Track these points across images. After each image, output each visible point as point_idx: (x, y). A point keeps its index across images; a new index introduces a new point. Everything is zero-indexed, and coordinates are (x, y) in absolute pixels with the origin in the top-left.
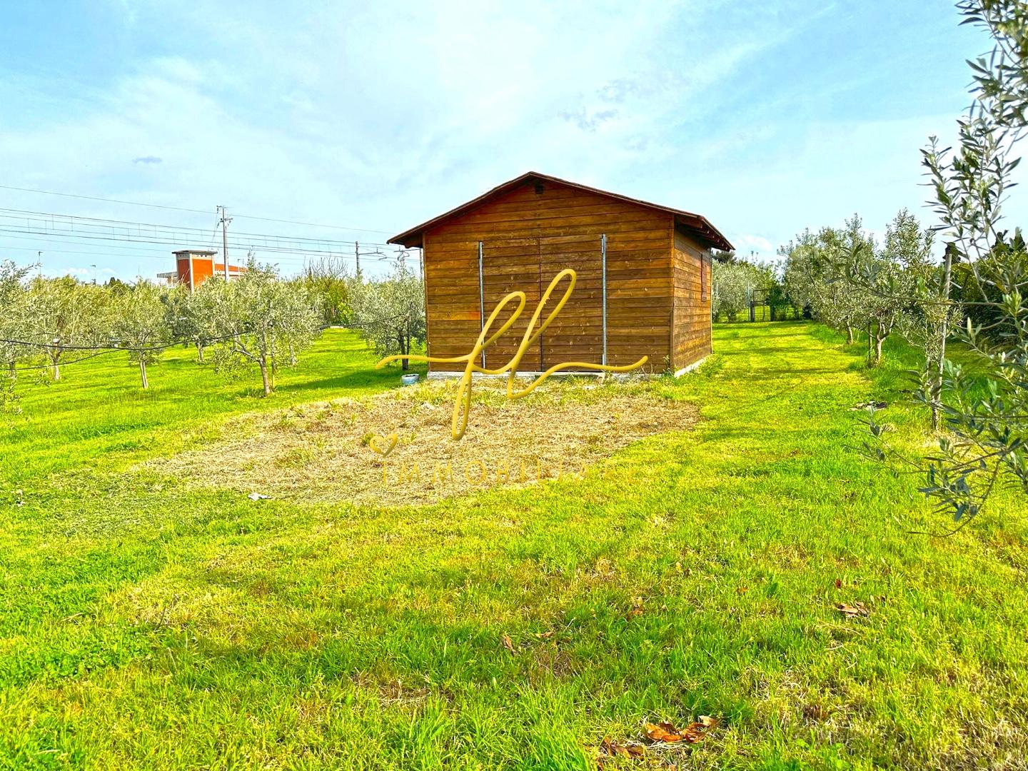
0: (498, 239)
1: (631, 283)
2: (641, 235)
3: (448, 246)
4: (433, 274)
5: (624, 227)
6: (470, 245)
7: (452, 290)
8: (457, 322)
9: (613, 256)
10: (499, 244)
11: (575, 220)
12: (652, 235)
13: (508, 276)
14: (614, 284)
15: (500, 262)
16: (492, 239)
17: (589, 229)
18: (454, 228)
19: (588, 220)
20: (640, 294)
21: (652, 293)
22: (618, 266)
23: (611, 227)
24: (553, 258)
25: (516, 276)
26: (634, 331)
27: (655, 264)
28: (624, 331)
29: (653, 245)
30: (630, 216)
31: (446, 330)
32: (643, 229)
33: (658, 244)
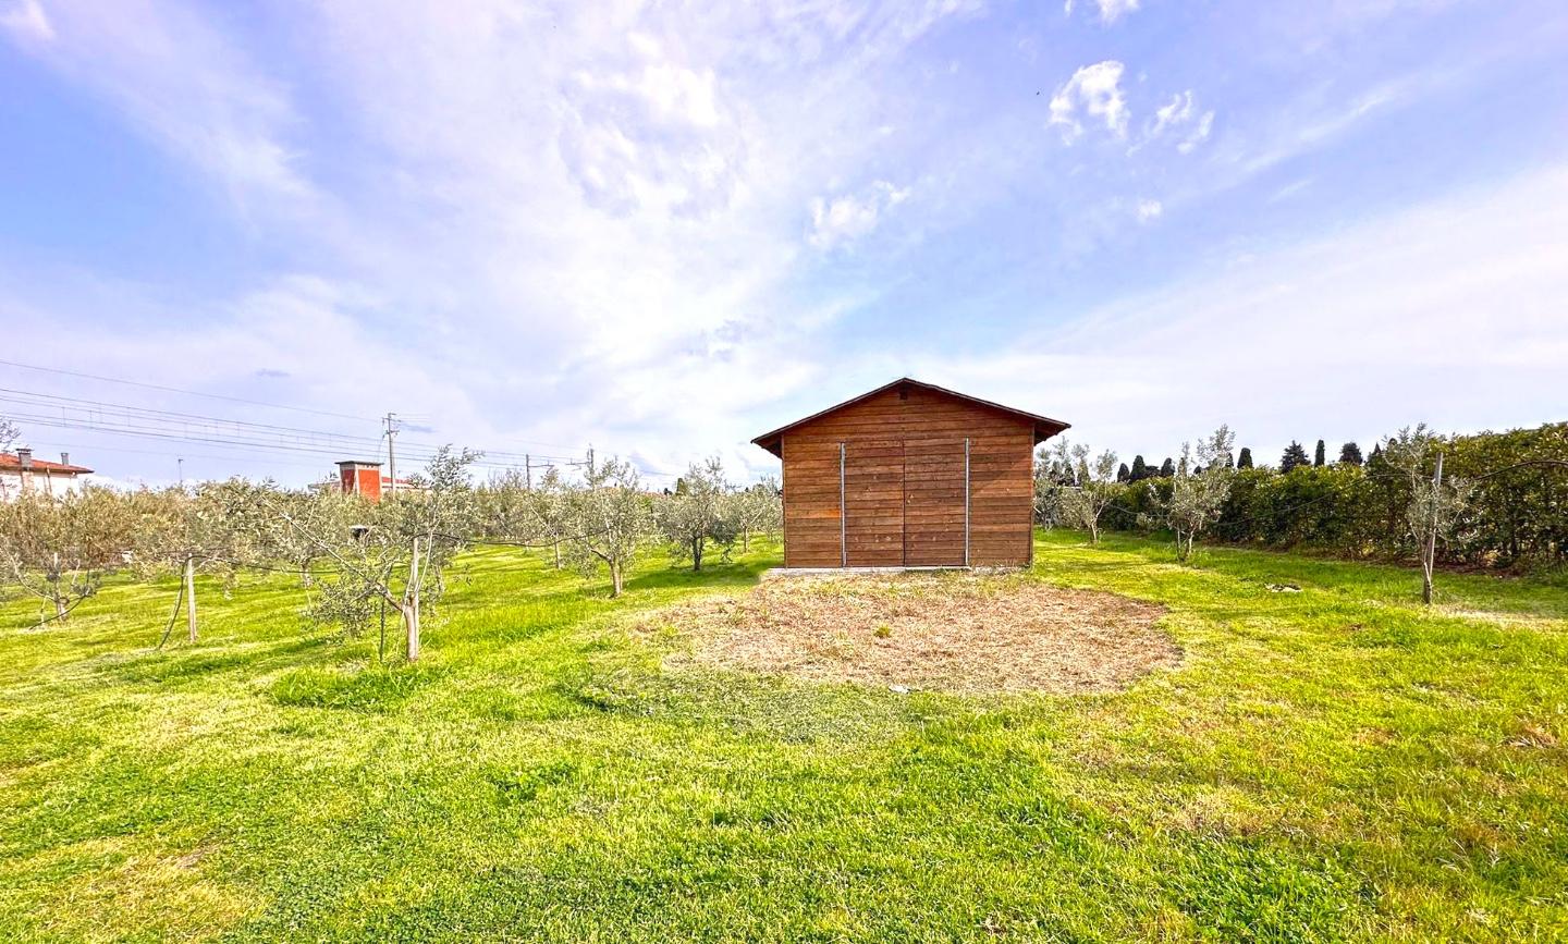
0: (861, 440)
1: (994, 484)
2: (1004, 440)
3: (808, 447)
4: (791, 473)
5: (987, 433)
6: (832, 446)
7: (812, 489)
8: (816, 520)
9: (975, 459)
10: (862, 445)
11: (940, 425)
12: (1014, 440)
13: (871, 475)
14: (977, 484)
15: (862, 462)
16: (854, 441)
17: (953, 433)
18: (816, 430)
19: (953, 425)
20: (1003, 494)
21: (1015, 493)
22: (981, 468)
23: (975, 432)
24: (917, 459)
25: (879, 476)
26: (995, 528)
27: (1015, 467)
28: (986, 528)
29: (1013, 449)
30: (993, 423)
31: (804, 528)
32: (1006, 435)
33: (1020, 449)
